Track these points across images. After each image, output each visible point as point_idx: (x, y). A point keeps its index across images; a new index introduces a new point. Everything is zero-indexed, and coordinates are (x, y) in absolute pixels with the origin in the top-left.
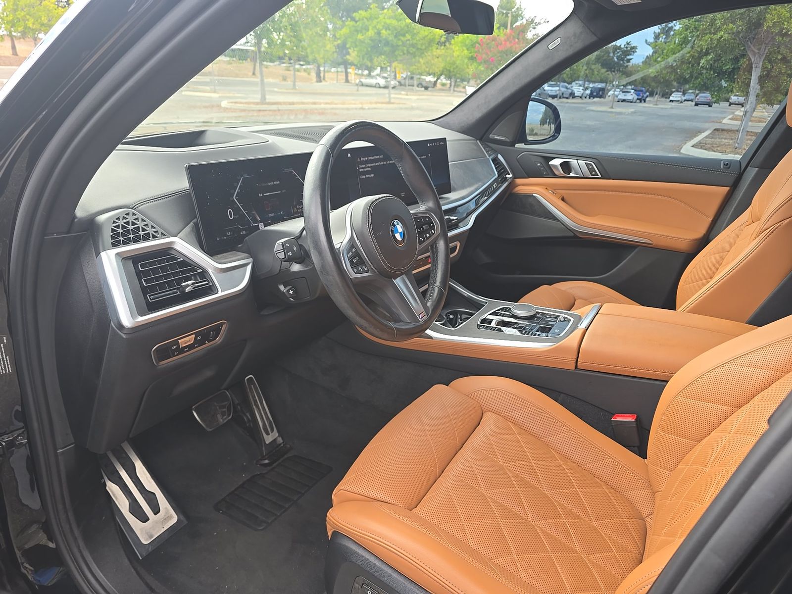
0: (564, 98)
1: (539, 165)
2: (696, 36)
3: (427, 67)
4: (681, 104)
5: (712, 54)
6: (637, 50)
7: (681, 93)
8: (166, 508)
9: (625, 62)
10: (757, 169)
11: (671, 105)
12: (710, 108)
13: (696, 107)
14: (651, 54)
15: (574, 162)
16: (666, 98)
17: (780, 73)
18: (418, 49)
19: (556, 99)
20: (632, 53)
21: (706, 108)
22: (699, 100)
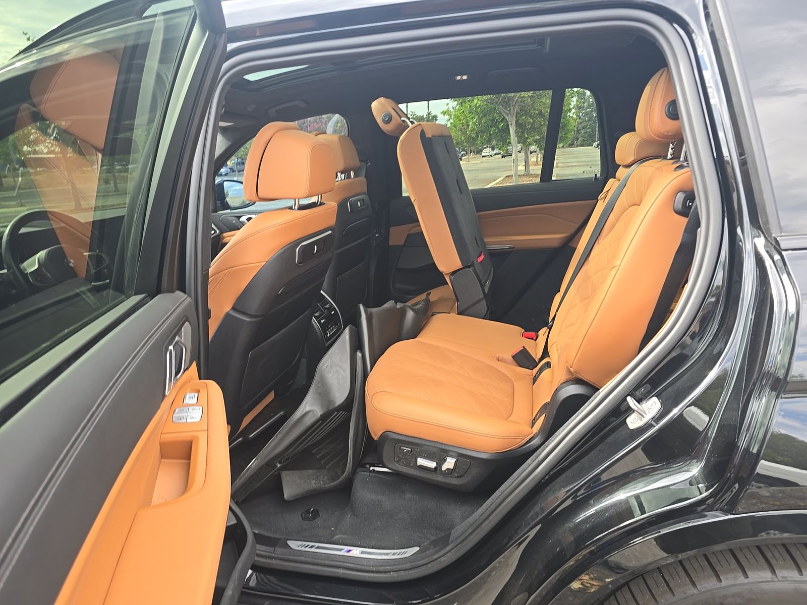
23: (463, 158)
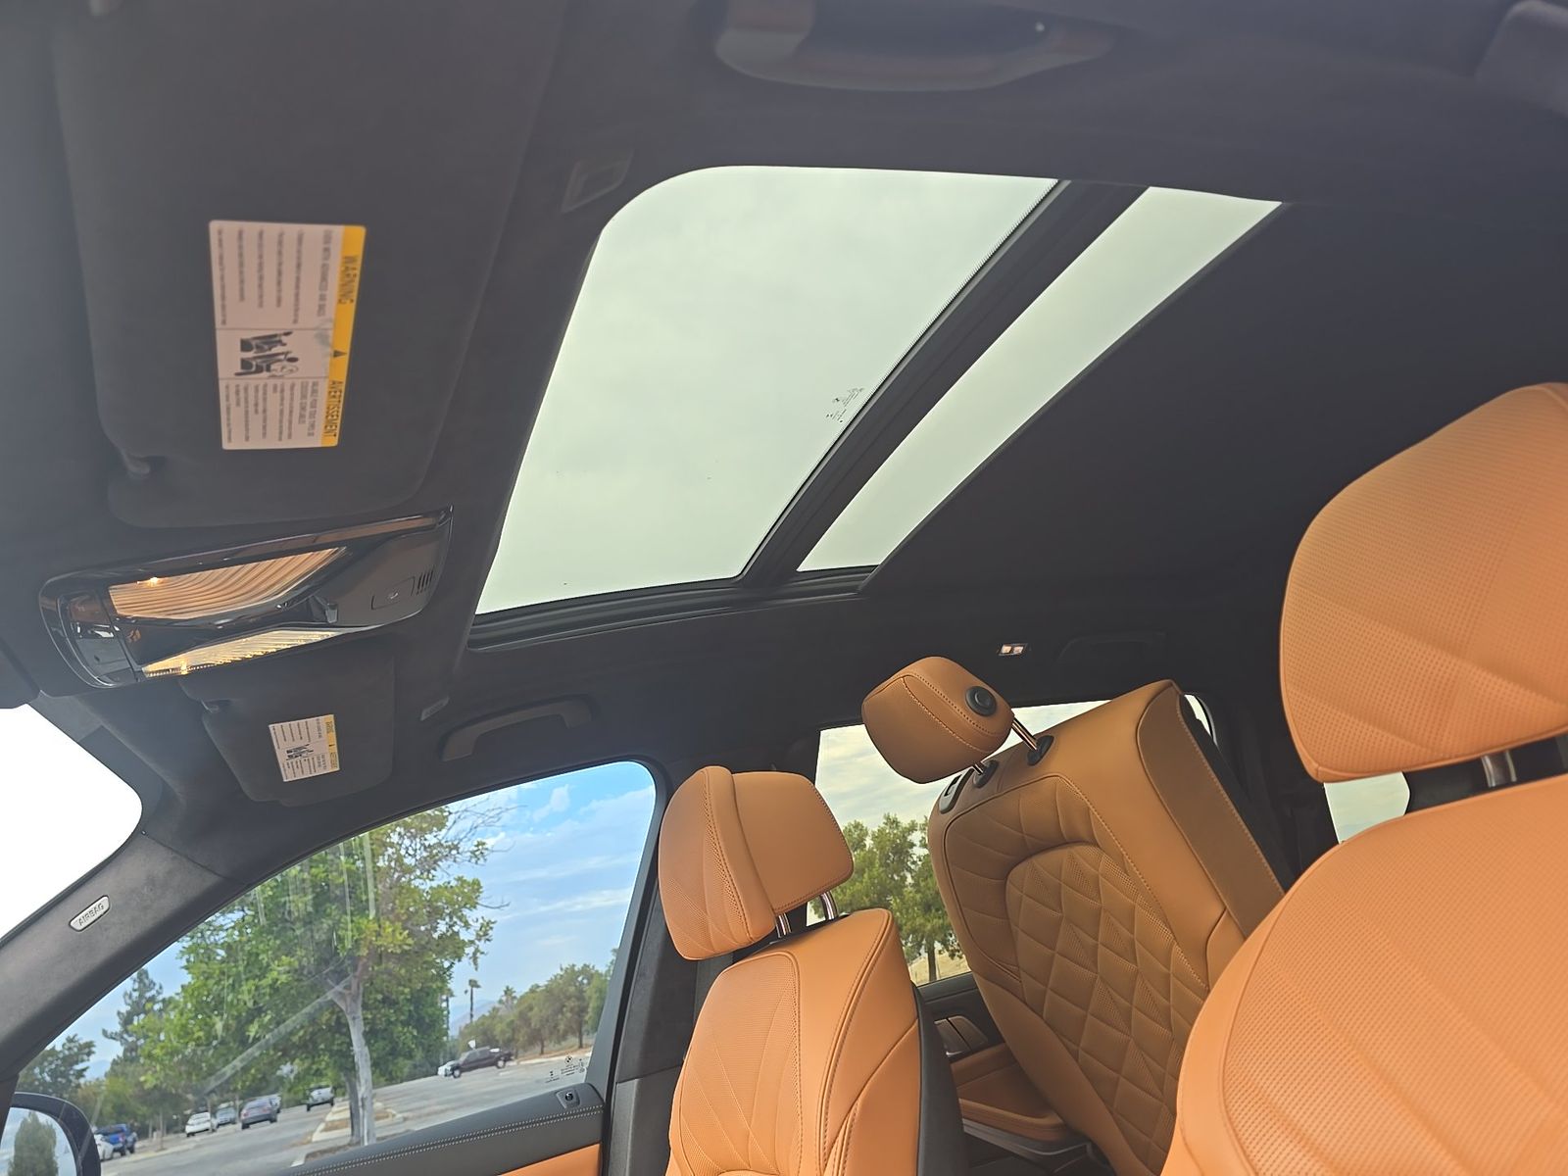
2: (228, 987)
4: (214, 1134)
5: (269, 1012)
6: (93, 1049)
7: (208, 1114)
9: (71, 1078)
11: (195, 1142)
12: (274, 1125)
13: (247, 1131)
14: (121, 1054)
16: (176, 1132)
20: (85, 1057)
21: (267, 1126)
22: (249, 1116)
23: (137, 1145)
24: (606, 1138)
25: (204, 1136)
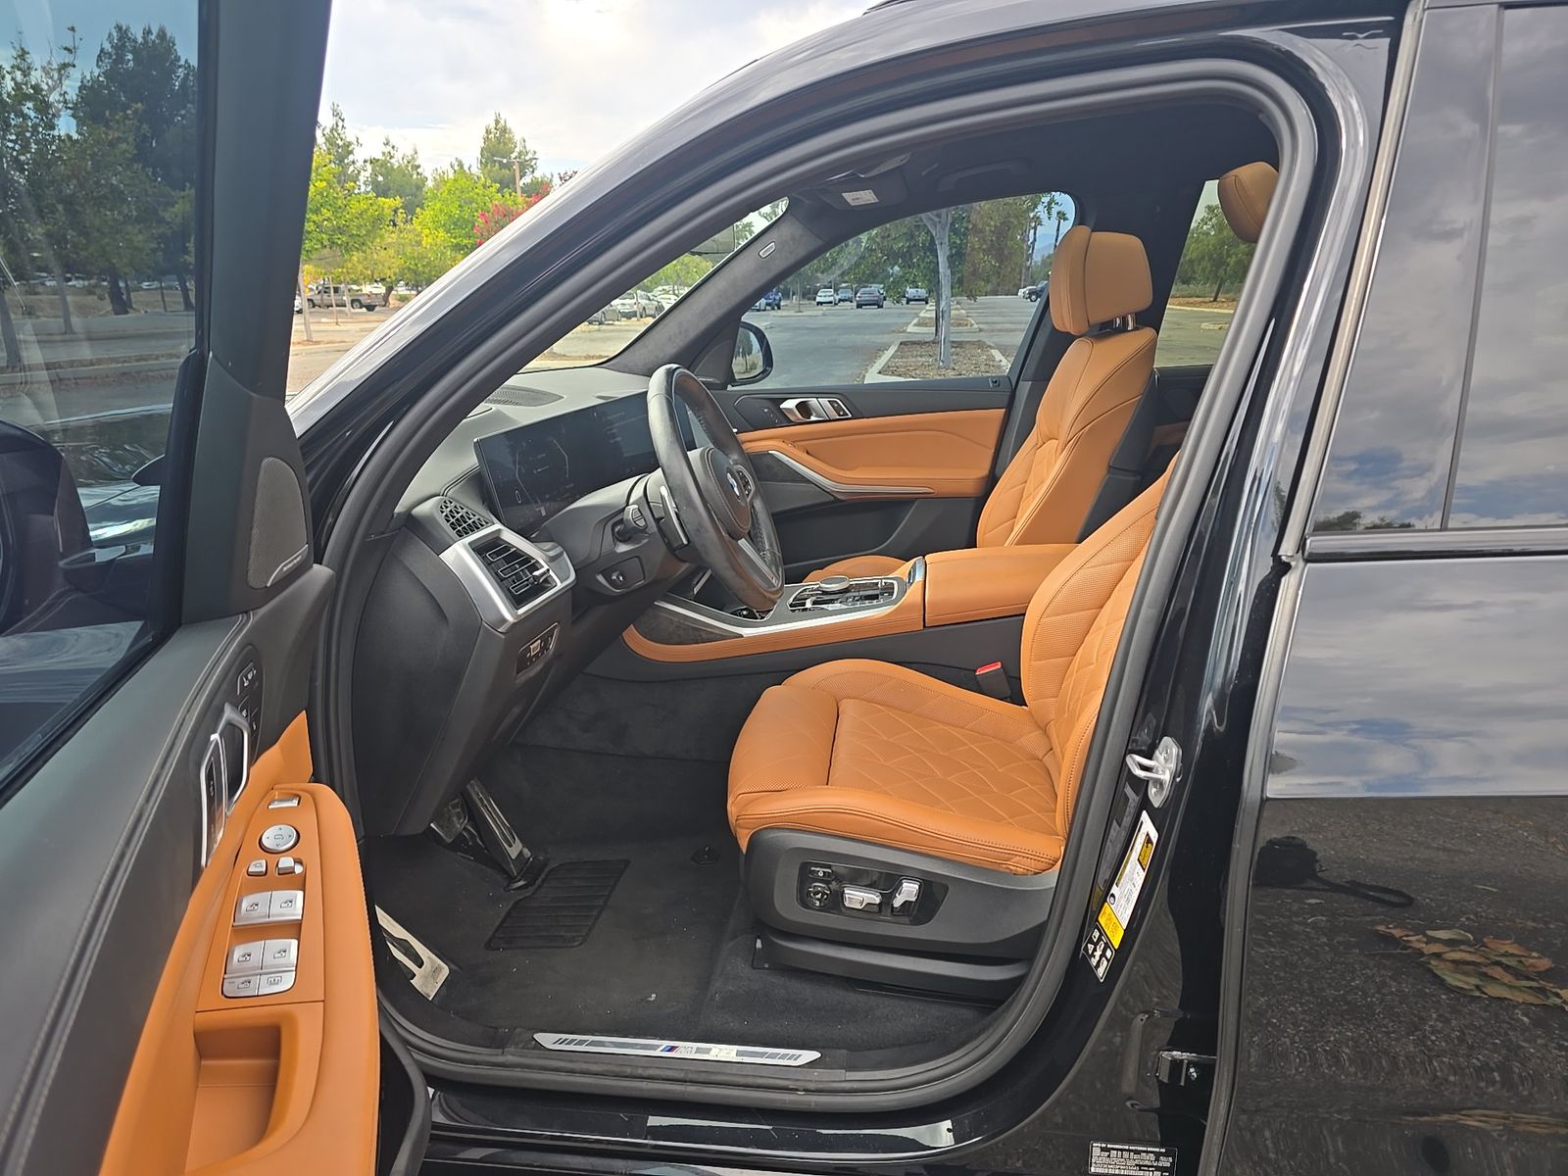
0: (647, 316)
1: (766, 410)
3: (367, 269)
4: (837, 307)
7: (831, 290)
8: (429, 957)
10: (1030, 383)
11: (822, 310)
12: (880, 310)
13: (860, 310)
15: (813, 401)
16: (809, 299)
17: (973, 249)
18: (352, 236)
19: (634, 319)
21: (875, 310)
22: (862, 299)
23: (782, 303)
24: (1010, 407)
25: (829, 306)
